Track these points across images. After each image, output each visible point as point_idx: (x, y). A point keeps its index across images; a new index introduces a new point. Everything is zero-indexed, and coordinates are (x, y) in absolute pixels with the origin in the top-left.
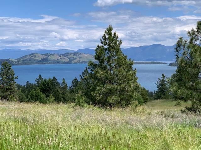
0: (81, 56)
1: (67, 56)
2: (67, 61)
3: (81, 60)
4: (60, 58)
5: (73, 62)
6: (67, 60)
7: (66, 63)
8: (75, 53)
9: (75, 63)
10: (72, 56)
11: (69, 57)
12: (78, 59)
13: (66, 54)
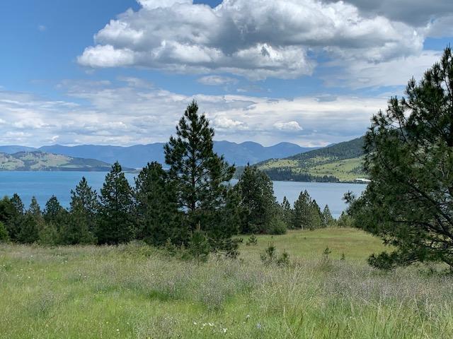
0: (46, 157)
1: (21, 158)
2: (21, 166)
3: (47, 165)
4: (7, 160)
5: (32, 167)
6: (21, 164)
7: (18, 169)
8: (35, 153)
9: (35, 170)
10: (30, 157)
11: (24, 158)
12: (41, 163)
13: (20, 153)
